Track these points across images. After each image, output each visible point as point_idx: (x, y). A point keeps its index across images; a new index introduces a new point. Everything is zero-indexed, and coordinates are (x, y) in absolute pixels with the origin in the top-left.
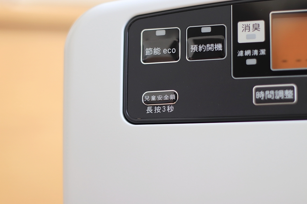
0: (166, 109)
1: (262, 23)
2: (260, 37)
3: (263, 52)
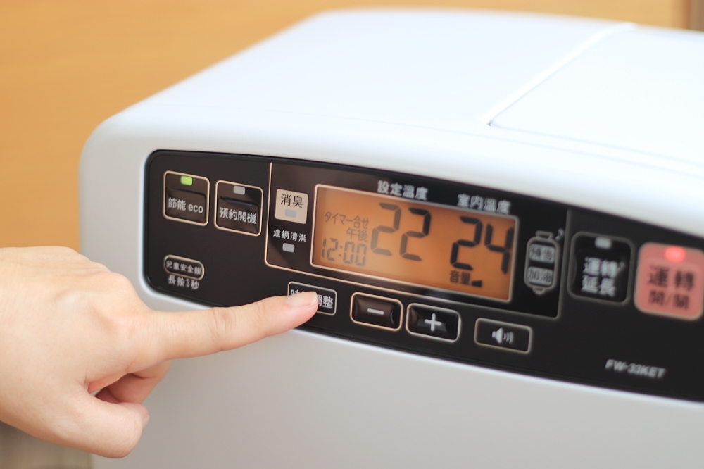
0: (190, 283)
1: (305, 197)
2: (301, 218)
3: (303, 238)
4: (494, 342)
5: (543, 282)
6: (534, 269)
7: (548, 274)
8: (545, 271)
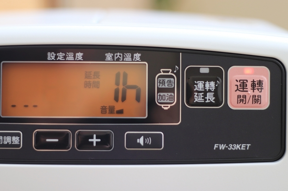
4: (139, 145)
5: (168, 101)
6: (162, 94)
7: (171, 95)
8: (169, 94)
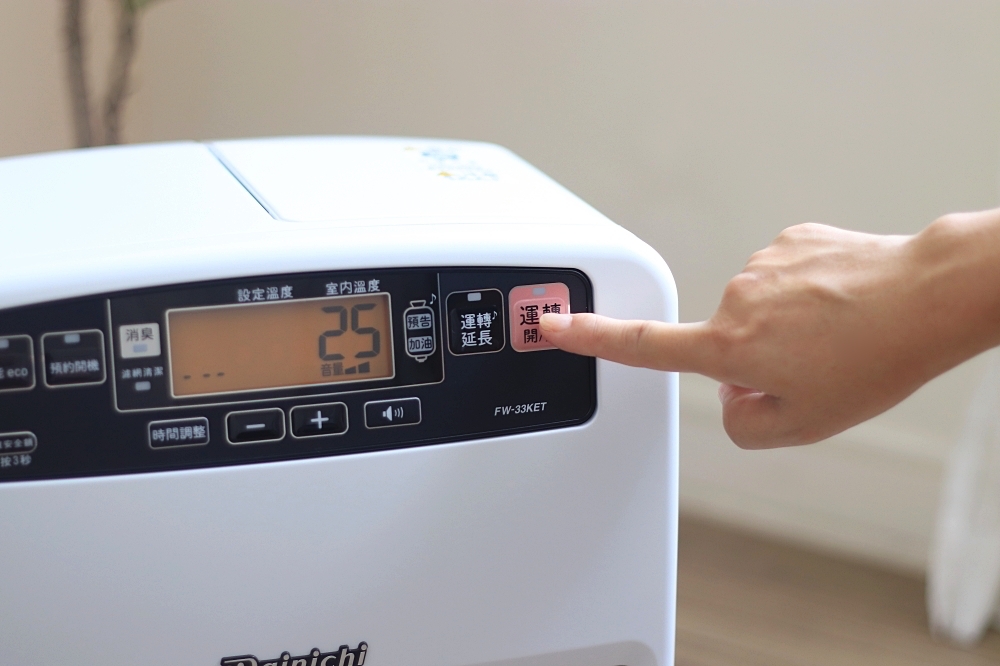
0: (20, 460)
2: (152, 349)
3: (159, 371)
4: (385, 421)
5: (424, 349)
6: (414, 339)
7: (428, 340)
8: (425, 338)
